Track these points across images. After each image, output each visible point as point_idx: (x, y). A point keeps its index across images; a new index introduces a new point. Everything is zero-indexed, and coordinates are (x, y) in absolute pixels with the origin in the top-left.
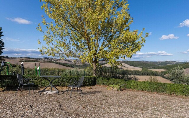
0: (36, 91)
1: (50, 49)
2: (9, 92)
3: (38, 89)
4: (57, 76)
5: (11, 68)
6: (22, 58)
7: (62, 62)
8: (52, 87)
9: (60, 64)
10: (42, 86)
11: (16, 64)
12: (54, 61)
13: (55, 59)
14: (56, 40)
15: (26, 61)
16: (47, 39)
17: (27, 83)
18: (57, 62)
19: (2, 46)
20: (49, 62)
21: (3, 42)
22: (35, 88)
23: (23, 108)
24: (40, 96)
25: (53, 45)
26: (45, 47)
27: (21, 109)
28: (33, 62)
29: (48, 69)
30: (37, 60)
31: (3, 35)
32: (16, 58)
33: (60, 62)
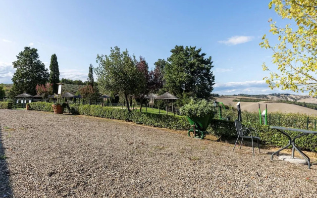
0: (262, 151)
1: (287, 76)
2: (224, 144)
3: (266, 148)
4: (302, 130)
5: (223, 111)
6: (236, 95)
7: (312, 102)
8: (294, 150)
9: (305, 105)
10: (274, 145)
11: (228, 105)
12: (292, 100)
13: (294, 97)
14: (299, 58)
15: (241, 100)
16: (280, 59)
17: (247, 136)
18: (298, 101)
19: (212, 81)
20: (281, 101)
21: (213, 75)
22: (261, 145)
23: (246, 173)
24: (271, 162)
25: (293, 69)
26: (276, 75)
27: (244, 173)
28: (252, 102)
29: (281, 115)
30: (258, 98)
31: (213, 66)
32: (228, 97)
33: (306, 102)
